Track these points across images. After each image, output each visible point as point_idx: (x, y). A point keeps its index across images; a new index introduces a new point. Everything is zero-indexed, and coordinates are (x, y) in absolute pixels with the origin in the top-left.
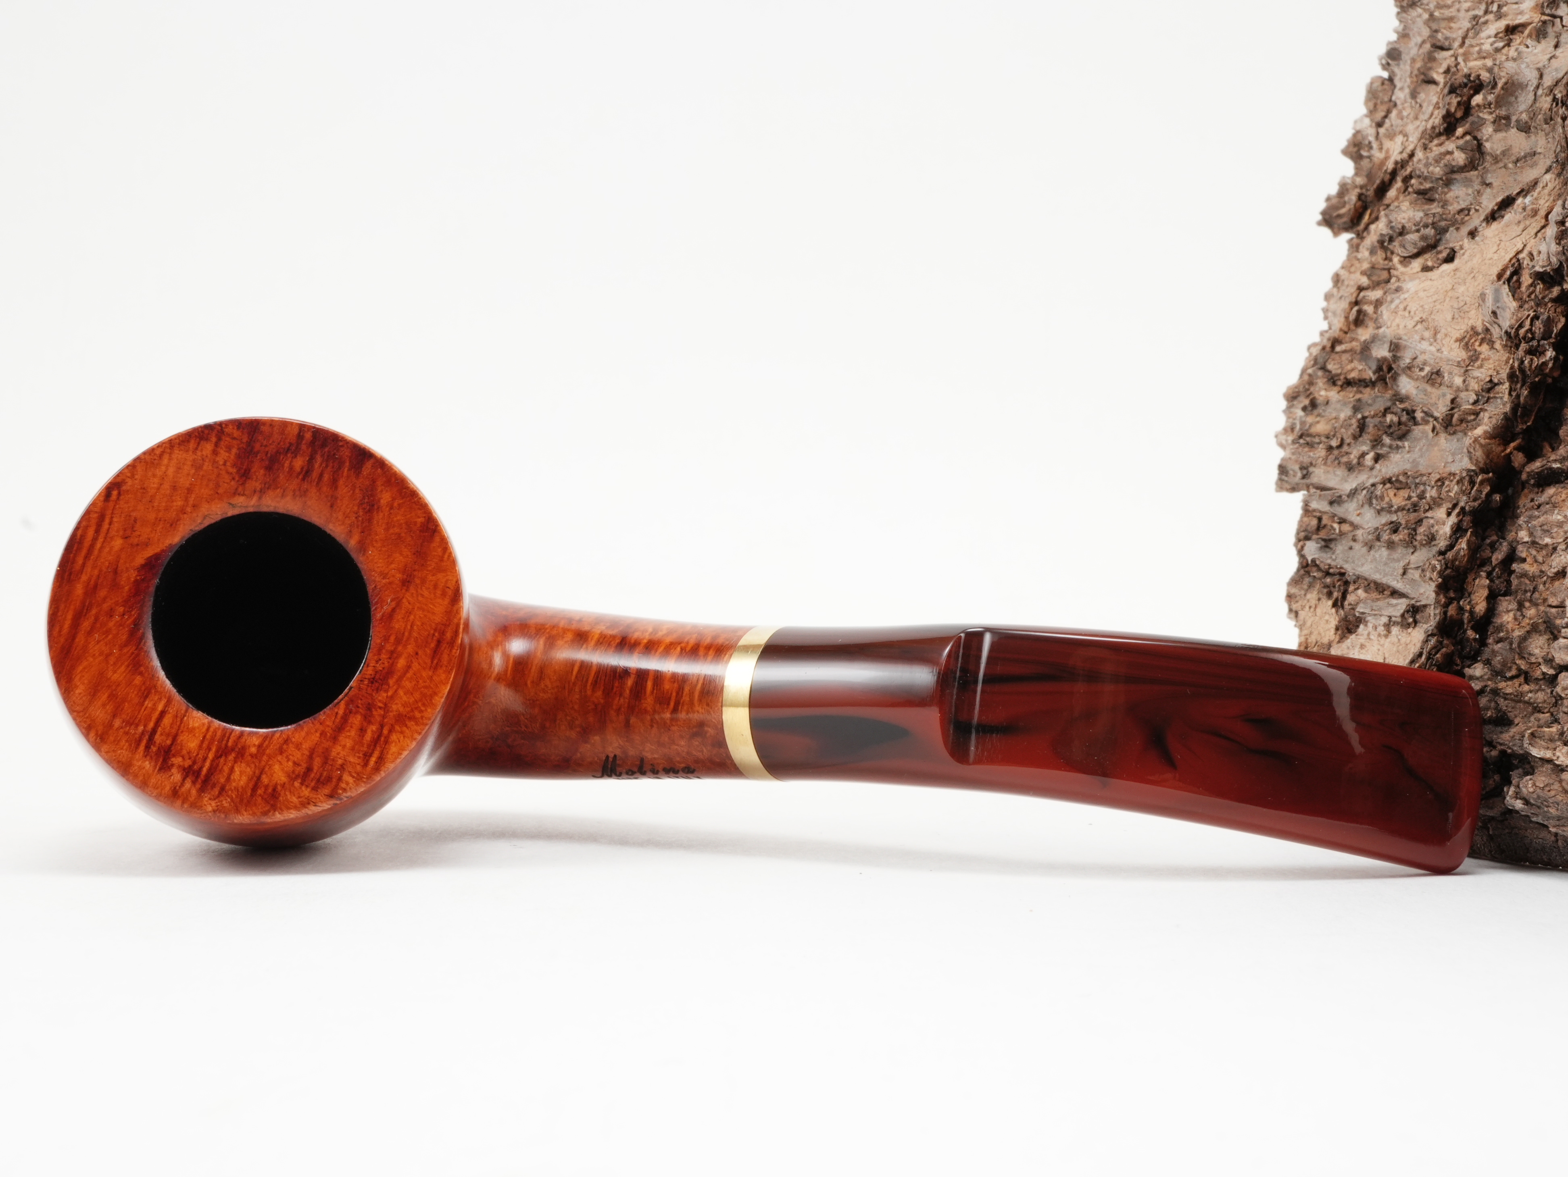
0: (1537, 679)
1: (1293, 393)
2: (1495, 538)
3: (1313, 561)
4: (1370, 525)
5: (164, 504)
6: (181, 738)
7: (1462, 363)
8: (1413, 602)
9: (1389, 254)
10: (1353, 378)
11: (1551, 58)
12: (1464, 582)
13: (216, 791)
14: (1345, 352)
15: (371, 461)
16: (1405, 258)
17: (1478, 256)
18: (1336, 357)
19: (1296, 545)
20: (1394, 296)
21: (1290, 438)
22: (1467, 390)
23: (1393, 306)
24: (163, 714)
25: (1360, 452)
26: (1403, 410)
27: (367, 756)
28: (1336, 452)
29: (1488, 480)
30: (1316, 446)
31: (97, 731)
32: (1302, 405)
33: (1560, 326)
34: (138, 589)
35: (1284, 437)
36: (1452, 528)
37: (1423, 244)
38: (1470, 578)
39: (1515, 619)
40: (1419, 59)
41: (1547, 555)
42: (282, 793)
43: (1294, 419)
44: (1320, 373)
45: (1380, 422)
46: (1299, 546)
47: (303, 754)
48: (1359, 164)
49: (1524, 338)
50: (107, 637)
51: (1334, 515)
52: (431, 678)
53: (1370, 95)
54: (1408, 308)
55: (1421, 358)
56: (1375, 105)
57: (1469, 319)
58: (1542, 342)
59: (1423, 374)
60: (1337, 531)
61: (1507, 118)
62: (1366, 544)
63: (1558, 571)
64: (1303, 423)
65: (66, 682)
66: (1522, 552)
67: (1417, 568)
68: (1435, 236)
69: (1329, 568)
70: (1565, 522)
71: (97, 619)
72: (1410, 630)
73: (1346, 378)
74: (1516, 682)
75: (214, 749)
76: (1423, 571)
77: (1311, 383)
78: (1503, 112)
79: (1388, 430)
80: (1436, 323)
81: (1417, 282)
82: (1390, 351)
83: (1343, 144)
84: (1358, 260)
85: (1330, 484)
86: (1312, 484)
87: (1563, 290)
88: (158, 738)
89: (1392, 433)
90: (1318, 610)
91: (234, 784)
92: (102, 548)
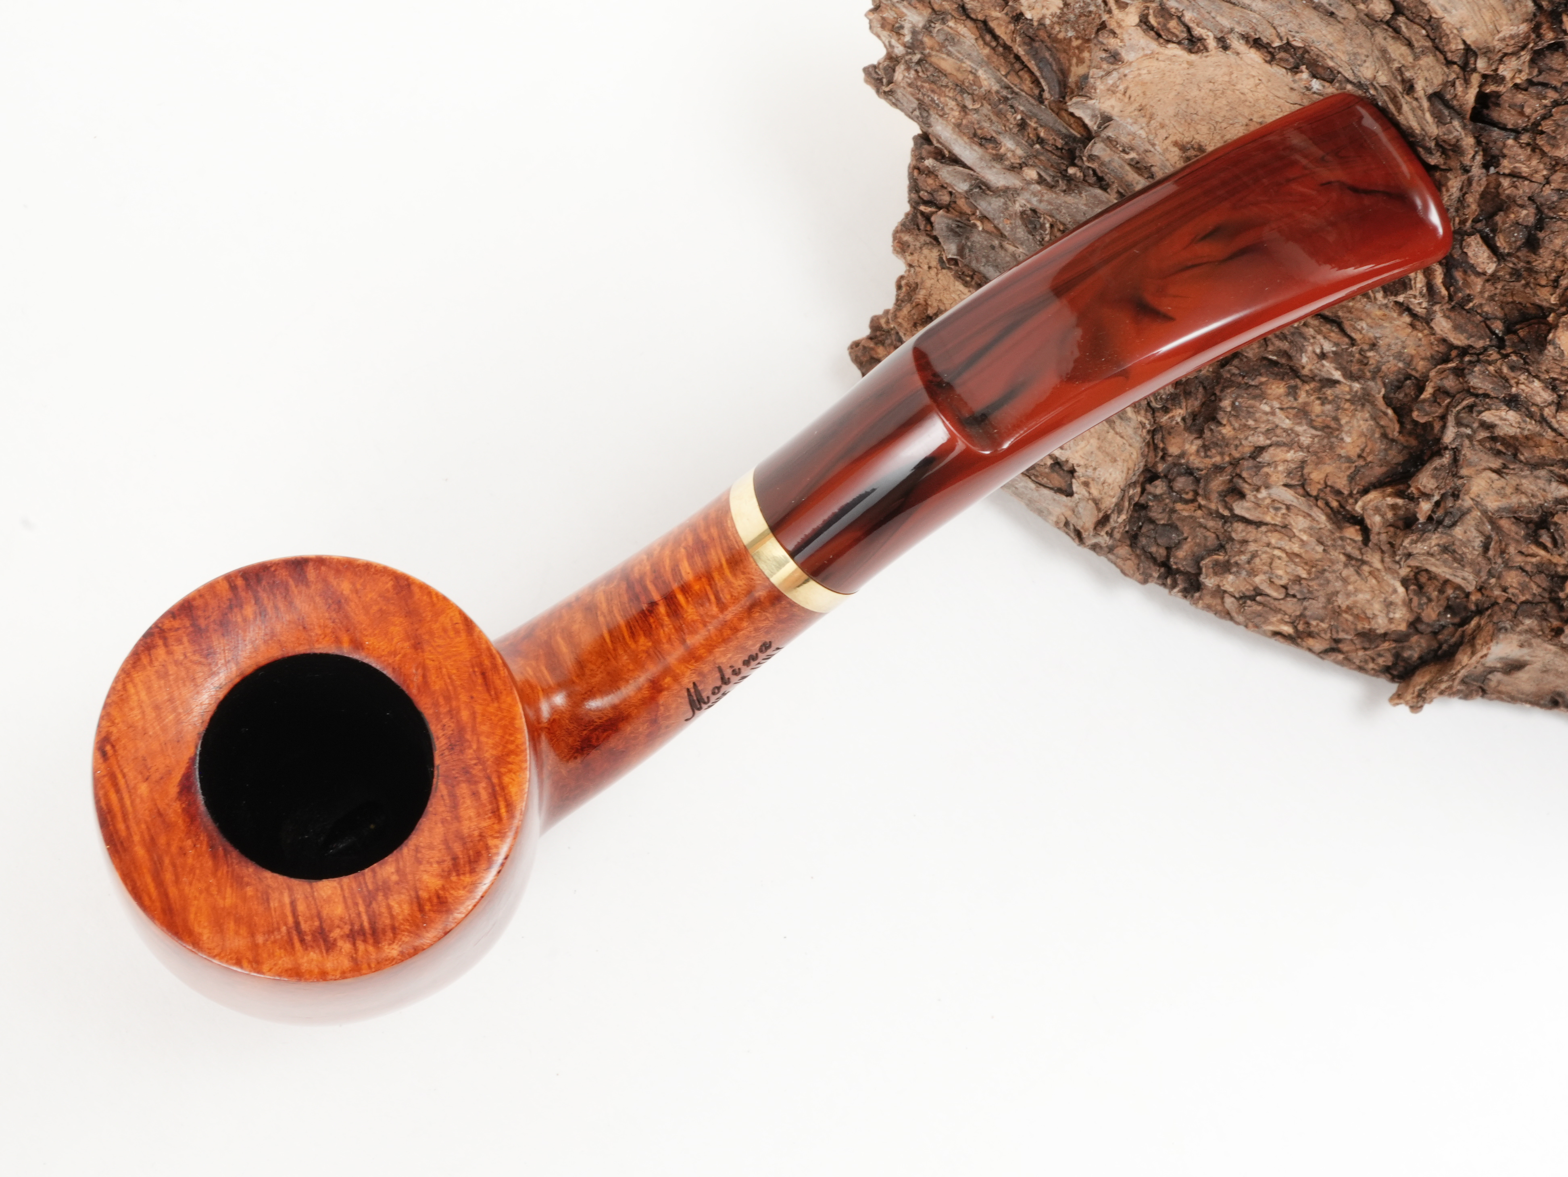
5: (158, 728)
6: (324, 913)
13: (390, 935)
15: (311, 564)
24: (293, 904)
27: (496, 813)
31: (247, 958)
34: (190, 815)
42: (447, 895)
47: (440, 850)
50: (194, 874)
52: (500, 709)
65: (189, 937)
71: (174, 865)
75: (360, 901)
88: (304, 927)
91: (400, 917)
92: (132, 802)
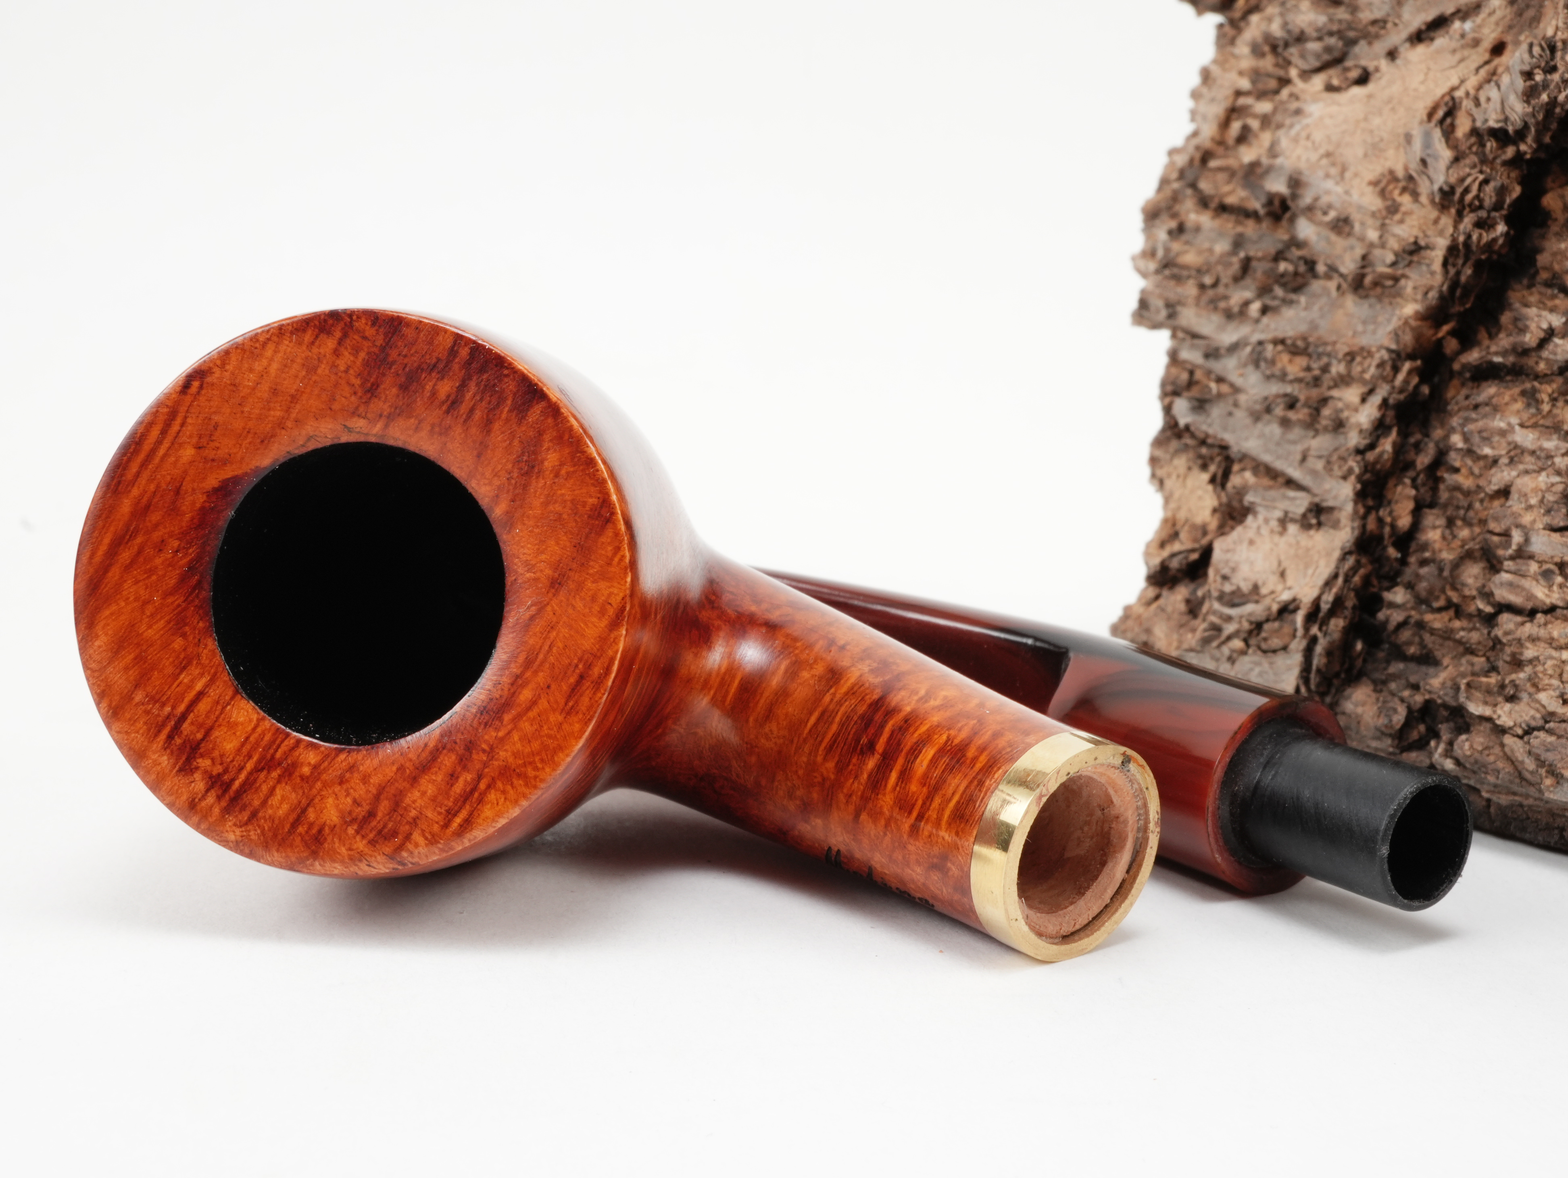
5: (257, 411)
6: (216, 733)
13: (245, 816)
15: (543, 404)
24: (200, 695)
27: (451, 814)
31: (111, 701)
34: (205, 519)
42: (329, 839)
47: (368, 791)
50: (149, 577)
52: (560, 725)
65: (86, 628)
71: (140, 552)
75: (255, 758)
88: (186, 727)
91: (270, 812)
92: (166, 455)
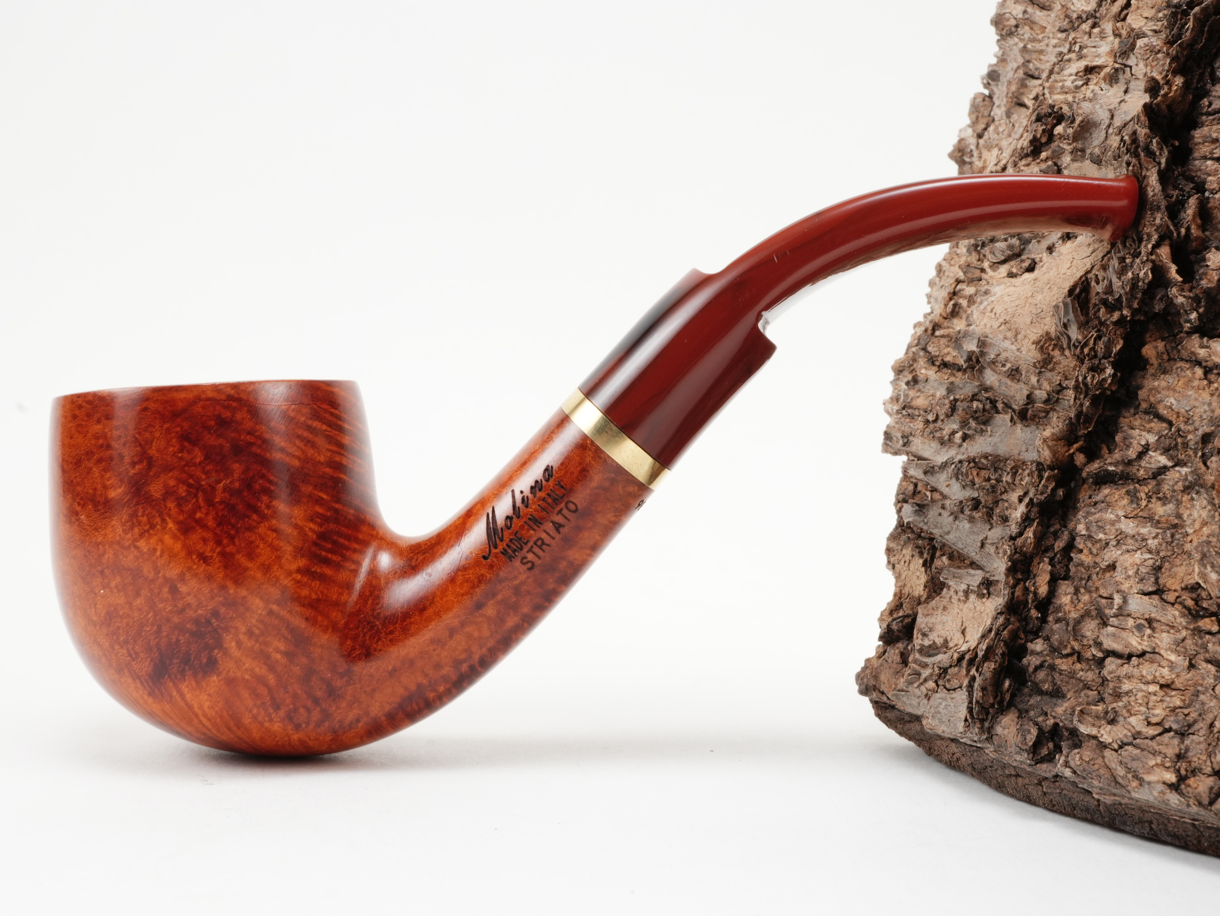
0: (1087, 659)
1: (900, 367)
2: (1057, 526)
3: (908, 523)
4: (956, 497)
7: (1037, 364)
8: (988, 575)
9: (981, 256)
10: (949, 361)
11: (1121, 102)
12: (1030, 565)
14: (942, 336)
16: (994, 263)
17: (1055, 269)
18: (936, 340)
19: (895, 505)
20: (983, 298)
21: (896, 408)
22: (1040, 389)
23: (982, 307)
25: (951, 431)
26: (987, 399)
28: (931, 426)
29: (1054, 476)
30: (916, 417)
32: (906, 380)
33: (1119, 347)
35: (891, 405)
36: (1022, 517)
37: (1009, 252)
38: (1035, 562)
39: (1072, 602)
40: (1014, 82)
41: (1101, 548)
43: (899, 391)
44: (922, 353)
45: (968, 406)
46: (898, 507)
48: (962, 169)
49: (1088, 355)
51: (928, 484)
53: (973, 109)
54: (994, 310)
55: (1004, 355)
56: (977, 118)
57: (1045, 325)
58: (1103, 361)
59: (1004, 369)
60: (929, 498)
61: (1083, 151)
62: (952, 514)
63: (1109, 564)
64: (906, 396)
66: (1079, 543)
67: (993, 544)
68: (1020, 246)
69: (921, 532)
70: (1117, 521)
72: (984, 600)
73: (942, 360)
74: (1070, 660)
76: (997, 548)
77: (914, 360)
78: (1080, 146)
79: (975, 415)
80: (1017, 325)
81: (1003, 286)
82: (977, 347)
83: (950, 149)
84: (957, 254)
85: (926, 454)
86: (911, 452)
87: (1122, 315)
89: (977, 418)
90: (912, 566)
